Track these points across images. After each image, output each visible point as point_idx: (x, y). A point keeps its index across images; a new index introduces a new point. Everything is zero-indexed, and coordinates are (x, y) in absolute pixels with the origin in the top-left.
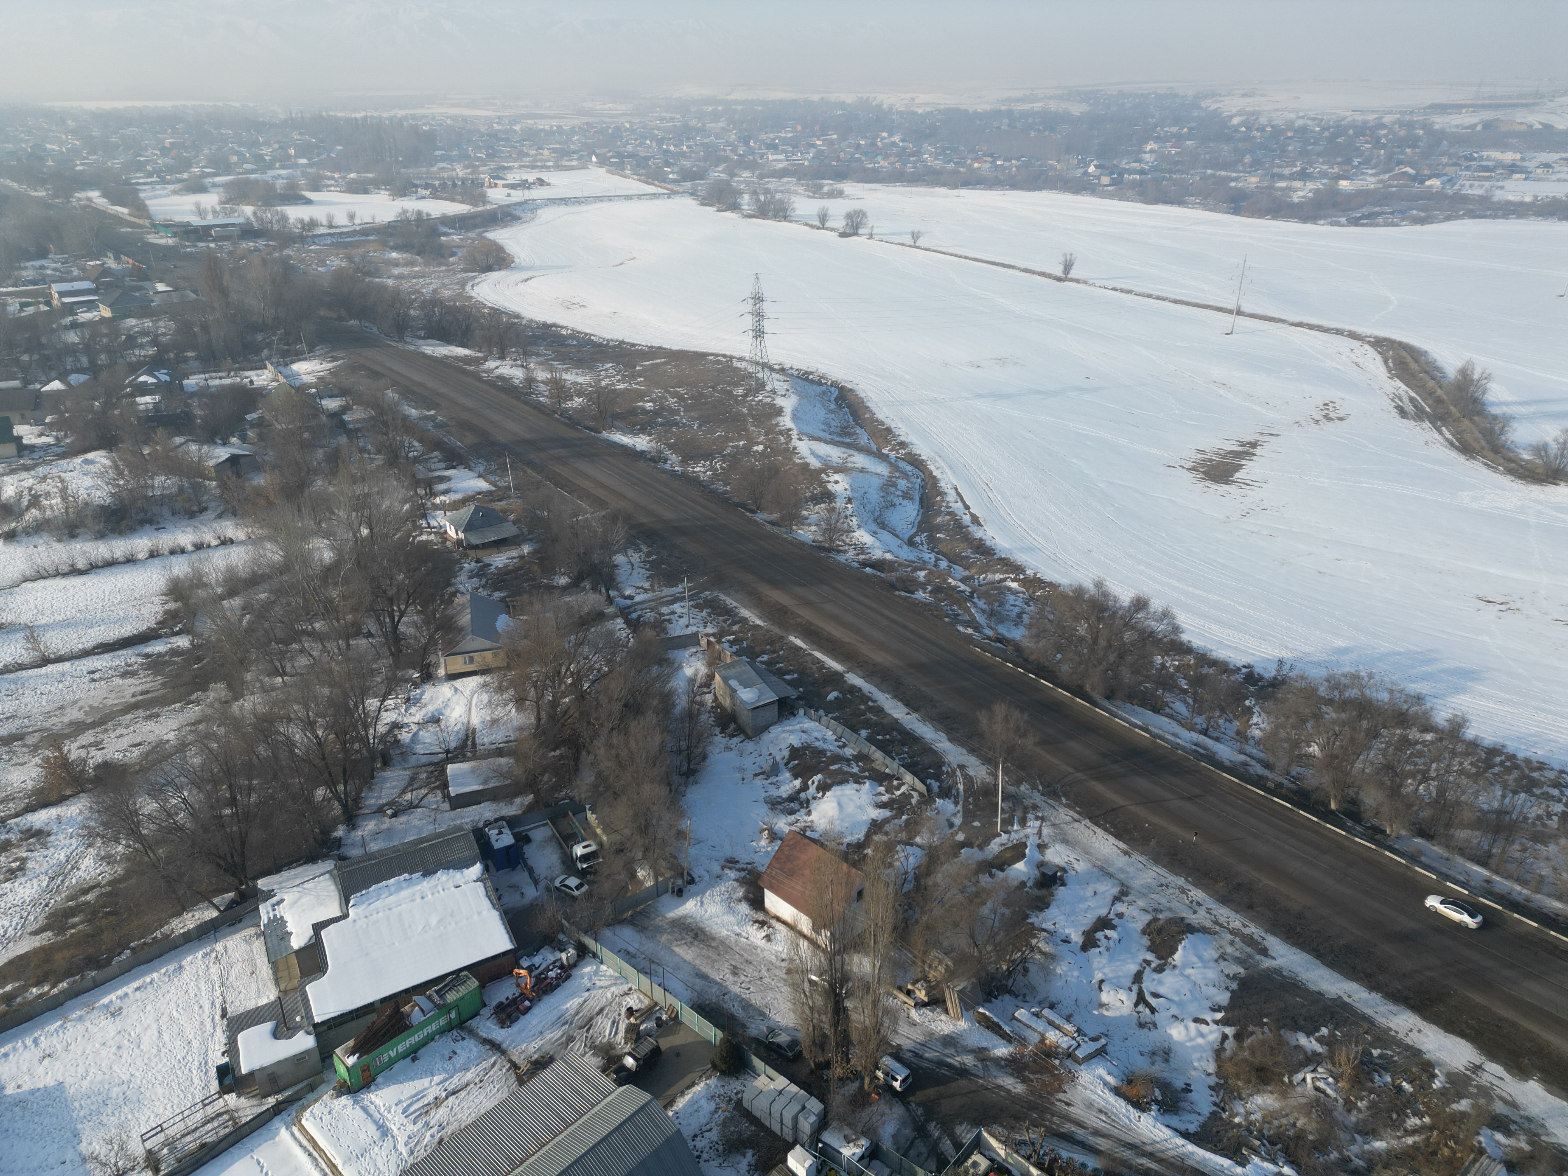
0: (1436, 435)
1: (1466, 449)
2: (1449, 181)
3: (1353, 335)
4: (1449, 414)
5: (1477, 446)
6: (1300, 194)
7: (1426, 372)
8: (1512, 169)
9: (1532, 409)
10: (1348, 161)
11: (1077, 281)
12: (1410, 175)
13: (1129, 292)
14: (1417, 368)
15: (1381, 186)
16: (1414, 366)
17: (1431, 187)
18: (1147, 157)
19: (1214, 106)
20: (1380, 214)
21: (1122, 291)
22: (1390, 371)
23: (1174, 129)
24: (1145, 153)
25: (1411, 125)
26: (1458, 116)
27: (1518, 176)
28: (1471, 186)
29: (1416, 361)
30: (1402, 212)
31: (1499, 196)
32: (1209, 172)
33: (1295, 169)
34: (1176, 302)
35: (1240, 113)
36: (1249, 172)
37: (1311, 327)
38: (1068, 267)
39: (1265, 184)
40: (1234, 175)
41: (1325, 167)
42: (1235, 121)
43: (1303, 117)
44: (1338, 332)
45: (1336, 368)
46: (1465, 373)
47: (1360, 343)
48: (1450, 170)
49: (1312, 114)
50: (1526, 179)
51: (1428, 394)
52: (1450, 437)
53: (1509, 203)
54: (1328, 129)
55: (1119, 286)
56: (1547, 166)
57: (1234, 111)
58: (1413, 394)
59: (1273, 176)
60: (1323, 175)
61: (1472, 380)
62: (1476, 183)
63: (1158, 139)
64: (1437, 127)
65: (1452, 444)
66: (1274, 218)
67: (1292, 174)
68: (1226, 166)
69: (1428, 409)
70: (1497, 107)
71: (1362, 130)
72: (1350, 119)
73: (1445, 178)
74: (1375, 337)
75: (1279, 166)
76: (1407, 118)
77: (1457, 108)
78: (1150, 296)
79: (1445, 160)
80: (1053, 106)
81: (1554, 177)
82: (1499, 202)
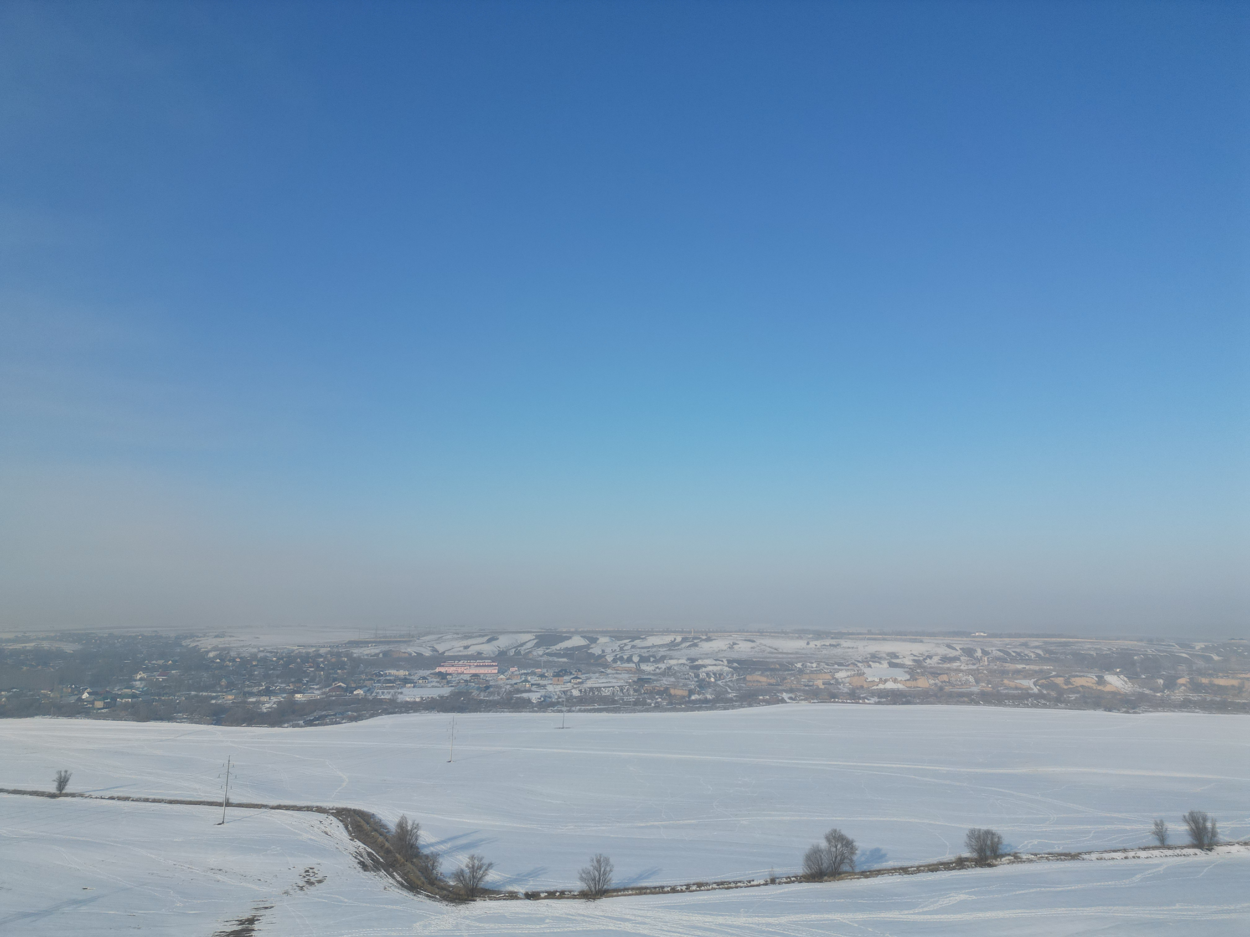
0: (391, 880)
1: (412, 887)
2: (369, 690)
3: (320, 810)
4: (396, 860)
5: (419, 883)
6: (267, 705)
7: (376, 830)
8: (405, 681)
9: (449, 845)
10: (300, 681)
11: (73, 795)
12: (343, 688)
13: (126, 799)
14: (369, 828)
15: (324, 696)
16: (367, 827)
17: (358, 694)
18: (138, 683)
19: (195, 644)
20: (326, 716)
21: (119, 799)
22: (350, 835)
23: (161, 662)
24: (136, 680)
25: (339, 655)
26: (366, 648)
27: (409, 685)
28: (383, 693)
29: (368, 823)
30: (342, 714)
31: (401, 698)
32: (193, 693)
33: (261, 688)
34: (171, 802)
35: (215, 649)
36: (225, 692)
37: (287, 808)
38: (62, 782)
39: (240, 700)
40: (214, 694)
41: (283, 685)
42: (211, 655)
43: (263, 651)
44: (309, 809)
45: (310, 839)
46: (401, 825)
47: (326, 815)
48: (368, 683)
49: (269, 649)
50: (414, 687)
51: (379, 848)
52: (400, 879)
53: (407, 702)
54: (282, 659)
55: (115, 795)
56: (424, 678)
57: (209, 647)
58: (370, 850)
59: (245, 694)
60: (283, 691)
61: (407, 831)
62: (386, 691)
63: (146, 670)
64: (355, 655)
65: (402, 885)
66: (249, 725)
67: (260, 691)
68: (206, 688)
69: (381, 860)
70: (388, 643)
71: (306, 658)
72: (297, 651)
73: (366, 689)
74: (337, 809)
75: (248, 686)
76: (335, 650)
77: (365, 643)
78: (147, 800)
79: (363, 677)
80: (46, 645)
81: (429, 685)
82: (401, 703)
